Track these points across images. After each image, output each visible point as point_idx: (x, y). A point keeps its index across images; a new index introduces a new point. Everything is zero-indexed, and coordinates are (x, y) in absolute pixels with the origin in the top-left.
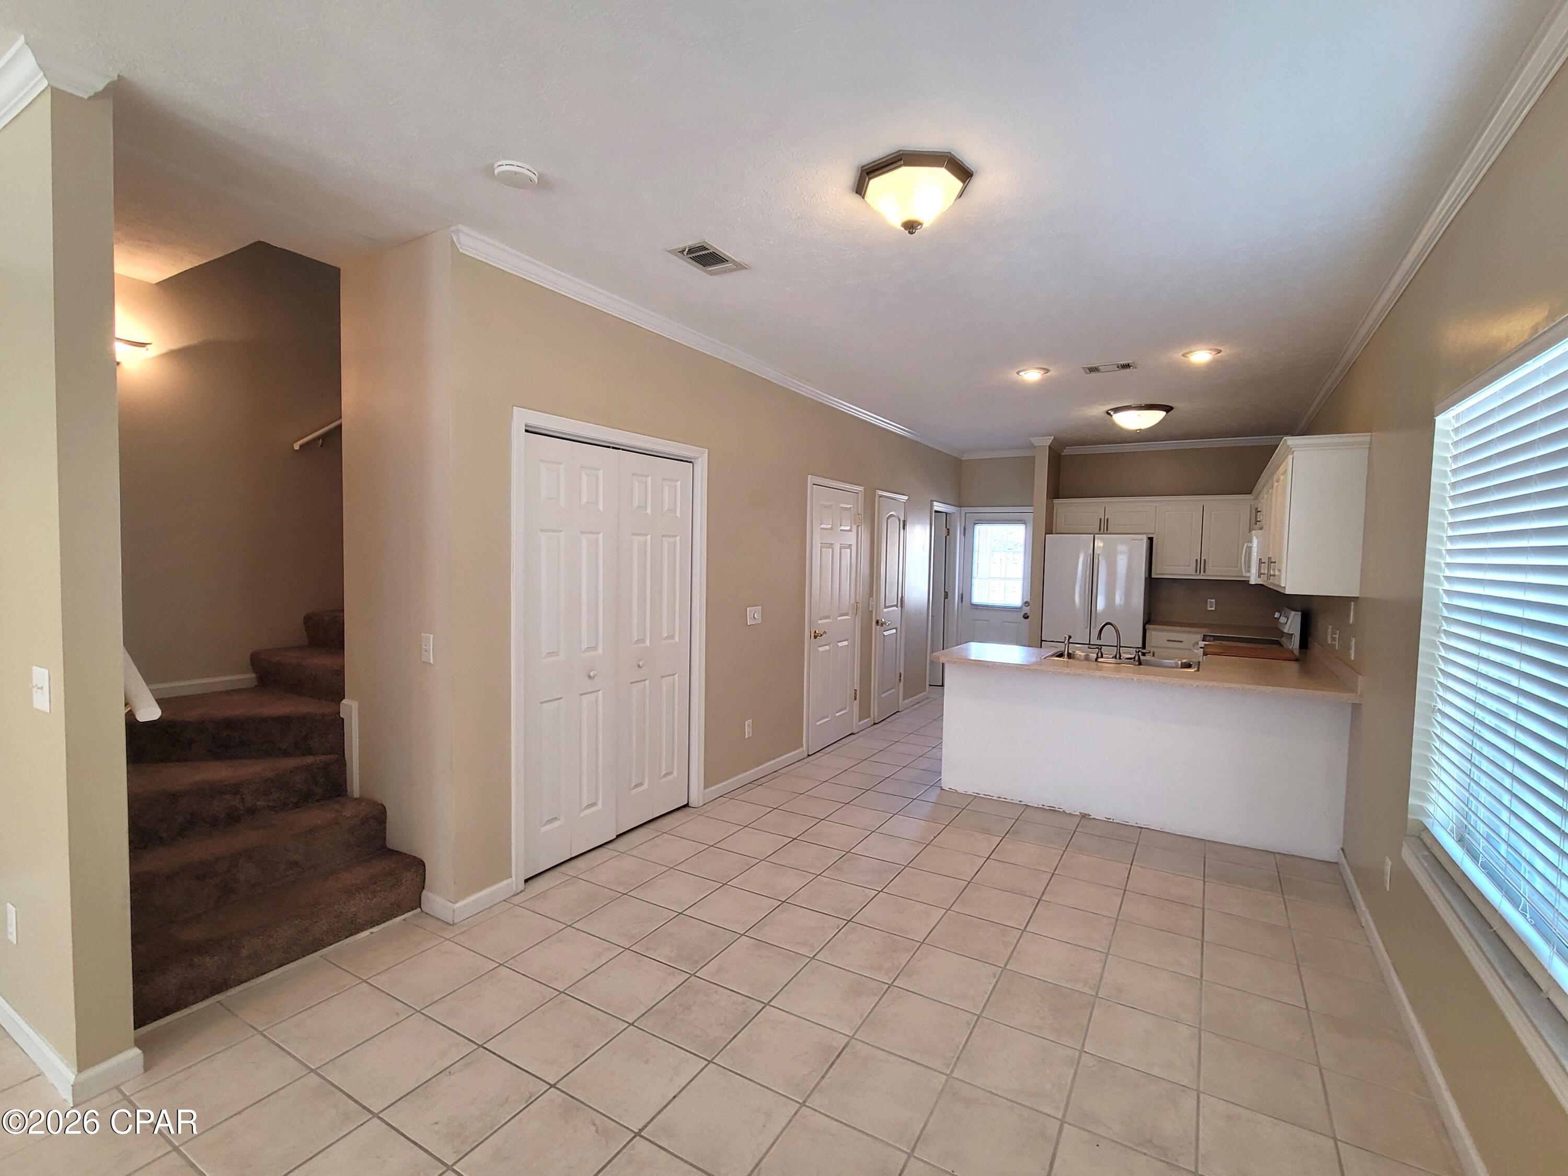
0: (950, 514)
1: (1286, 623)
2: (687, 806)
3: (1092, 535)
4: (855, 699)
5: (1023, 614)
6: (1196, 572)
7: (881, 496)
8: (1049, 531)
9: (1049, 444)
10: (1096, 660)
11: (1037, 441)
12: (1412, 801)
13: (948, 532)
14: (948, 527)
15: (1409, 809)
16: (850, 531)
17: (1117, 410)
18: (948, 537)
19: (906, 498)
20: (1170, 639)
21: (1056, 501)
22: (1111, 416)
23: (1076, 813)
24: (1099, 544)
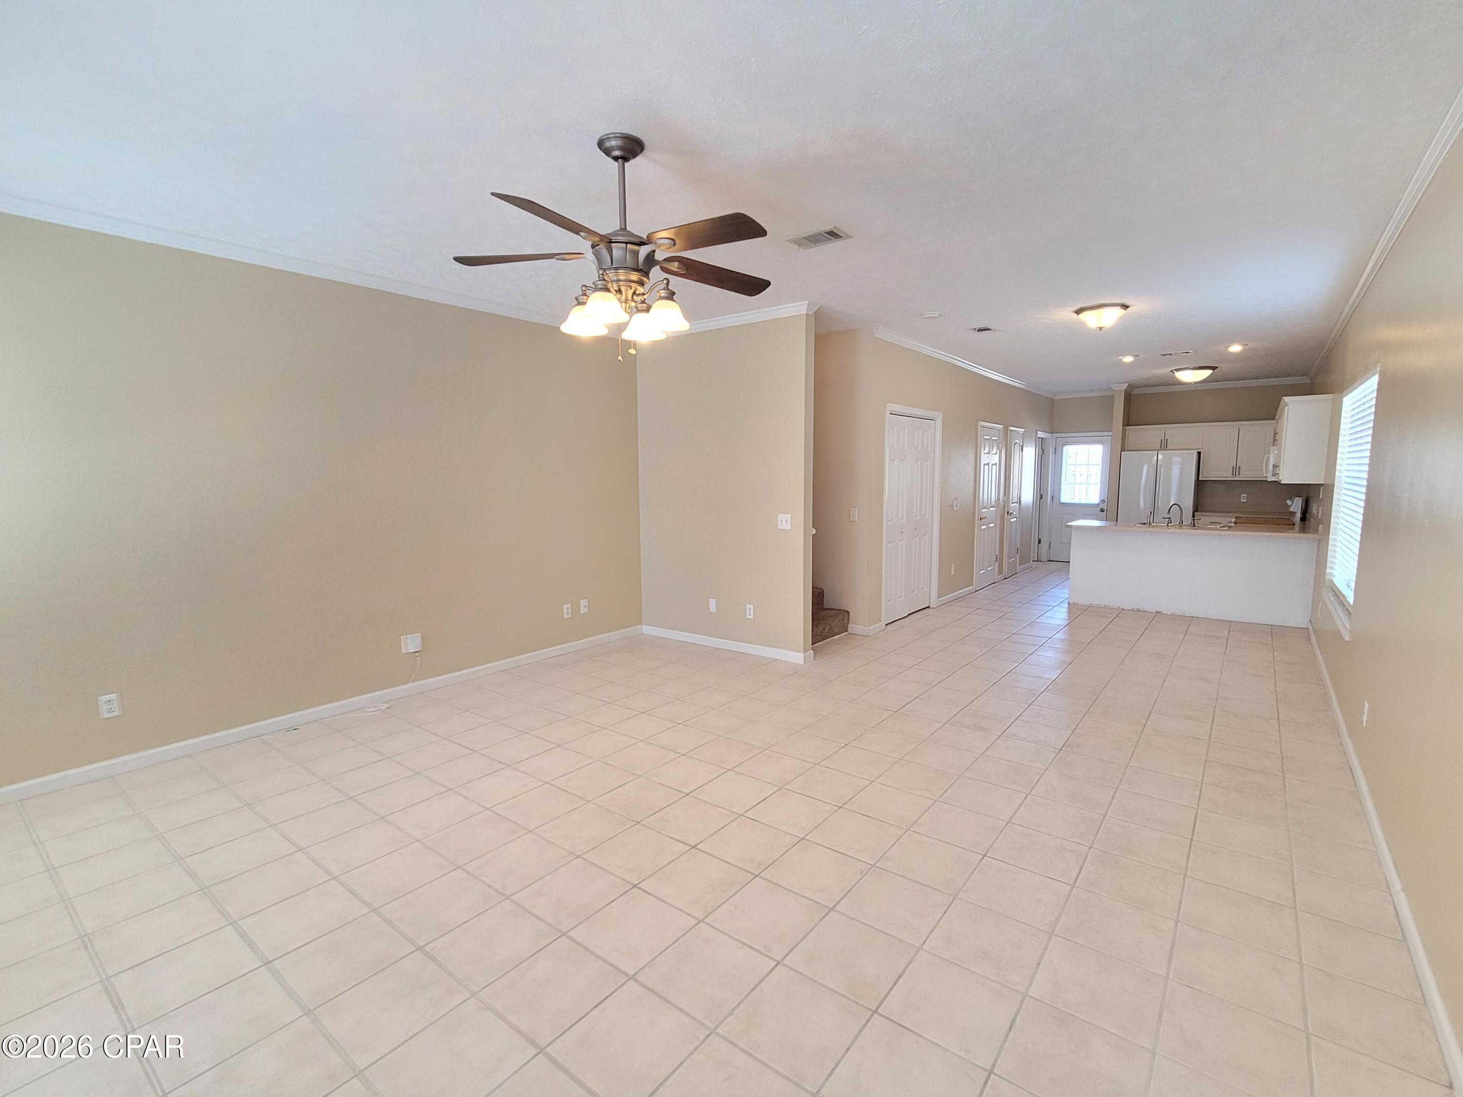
0: (1045, 439)
1: (1292, 505)
2: (928, 607)
3: (1156, 452)
4: (997, 561)
5: (1100, 509)
6: (1233, 474)
7: (1011, 431)
8: (1123, 450)
9: (1125, 389)
10: (1167, 525)
11: (1115, 387)
12: (1328, 570)
13: (1044, 452)
14: (1043, 448)
15: (1327, 574)
16: (996, 454)
17: (1177, 370)
18: (1043, 455)
19: (1024, 430)
20: (1212, 521)
21: (1127, 427)
22: (1174, 373)
23: (1153, 612)
24: (1160, 457)
